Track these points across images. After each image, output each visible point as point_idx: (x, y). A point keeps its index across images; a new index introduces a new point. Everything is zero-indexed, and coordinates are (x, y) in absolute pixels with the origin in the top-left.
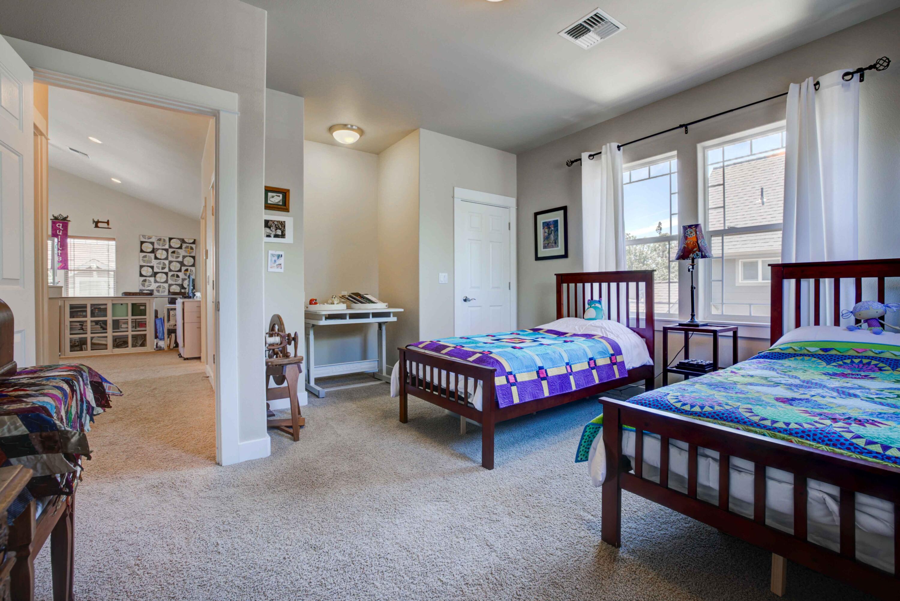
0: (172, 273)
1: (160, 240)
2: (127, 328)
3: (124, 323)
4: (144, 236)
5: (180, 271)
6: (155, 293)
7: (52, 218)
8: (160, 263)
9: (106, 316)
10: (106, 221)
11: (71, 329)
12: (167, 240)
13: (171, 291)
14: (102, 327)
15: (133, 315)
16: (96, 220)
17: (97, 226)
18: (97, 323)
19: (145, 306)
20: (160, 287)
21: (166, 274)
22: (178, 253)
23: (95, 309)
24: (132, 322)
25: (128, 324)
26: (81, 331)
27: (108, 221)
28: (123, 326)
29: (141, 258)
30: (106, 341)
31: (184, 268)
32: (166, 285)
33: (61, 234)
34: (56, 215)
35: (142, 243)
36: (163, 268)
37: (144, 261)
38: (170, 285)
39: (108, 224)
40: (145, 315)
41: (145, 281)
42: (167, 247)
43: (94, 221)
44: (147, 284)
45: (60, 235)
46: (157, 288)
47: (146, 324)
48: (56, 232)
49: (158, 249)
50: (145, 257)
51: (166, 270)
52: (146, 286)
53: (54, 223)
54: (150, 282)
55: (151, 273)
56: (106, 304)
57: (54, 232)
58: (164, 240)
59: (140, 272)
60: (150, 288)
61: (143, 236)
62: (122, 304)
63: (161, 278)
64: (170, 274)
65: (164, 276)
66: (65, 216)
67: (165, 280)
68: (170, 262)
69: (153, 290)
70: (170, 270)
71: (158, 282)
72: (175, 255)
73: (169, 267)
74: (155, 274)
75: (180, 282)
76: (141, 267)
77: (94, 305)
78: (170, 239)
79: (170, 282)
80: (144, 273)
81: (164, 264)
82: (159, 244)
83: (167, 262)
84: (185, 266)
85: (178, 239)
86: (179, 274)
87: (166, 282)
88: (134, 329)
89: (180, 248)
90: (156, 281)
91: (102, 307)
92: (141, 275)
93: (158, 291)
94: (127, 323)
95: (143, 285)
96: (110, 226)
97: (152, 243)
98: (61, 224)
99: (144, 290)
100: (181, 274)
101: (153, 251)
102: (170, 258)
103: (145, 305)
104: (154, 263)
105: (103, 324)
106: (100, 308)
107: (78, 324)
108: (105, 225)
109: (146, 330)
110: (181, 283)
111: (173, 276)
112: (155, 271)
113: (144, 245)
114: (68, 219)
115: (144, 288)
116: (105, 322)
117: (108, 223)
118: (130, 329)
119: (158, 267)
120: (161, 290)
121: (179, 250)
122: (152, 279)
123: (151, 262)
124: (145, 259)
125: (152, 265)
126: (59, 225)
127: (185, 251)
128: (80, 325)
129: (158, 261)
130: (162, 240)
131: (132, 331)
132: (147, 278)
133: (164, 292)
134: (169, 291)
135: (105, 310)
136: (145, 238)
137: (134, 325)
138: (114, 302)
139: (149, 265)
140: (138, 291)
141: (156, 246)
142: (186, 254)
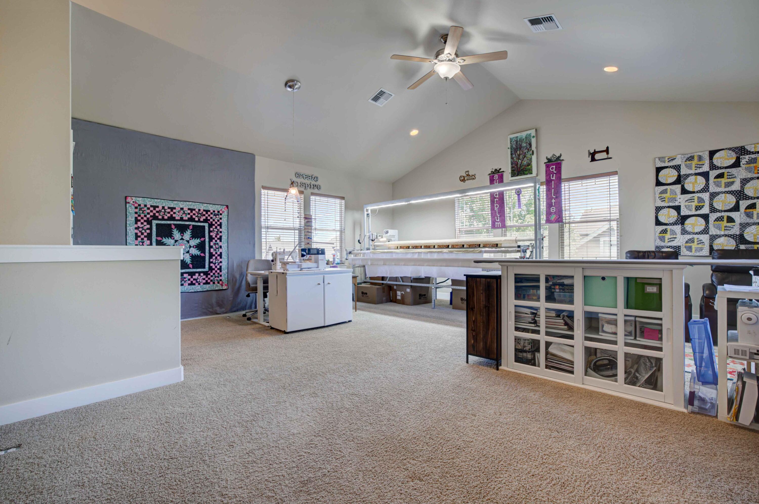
0: (719, 214)
1: (691, 158)
2: (615, 334)
3: (610, 322)
4: (661, 159)
5: (736, 208)
6: (684, 251)
7: (546, 161)
8: (691, 200)
9: (571, 302)
10: (605, 149)
11: (517, 318)
12: (706, 156)
13: (715, 248)
14: (566, 324)
15: (628, 306)
16: (592, 151)
17: (593, 159)
18: (559, 313)
19: (660, 286)
20: (693, 242)
21: (705, 217)
22: (731, 176)
23: (554, 284)
24: (626, 321)
25: (616, 325)
26: (532, 327)
27: (608, 148)
28: (608, 328)
29: (657, 195)
30: (572, 354)
31: (743, 204)
32: (705, 238)
33: (554, 178)
34: (549, 157)
35: (659, 170)
36: (698, 208)
37: (663, 200)
38: (713, 238)
39: (608, 153)
40: (660, 309)
41: (665, 231)
42: (706, 168)
43: (590, 154)
44: (668, 236)
45: (553, 180)
46: (687, 242)
47: (660, 331)
48: (550, 177)
49: (688, 176)
50: (665, 192)
51: (705, 210)
52: (666, 240)
53: (547, 166)
54: (673, 232)
55: (675, 218)
56: (572, 277)
57: (548, 177)
58: (700, 158)
59: (657, 218)
60: (674, 244)
61: (659, 159)
62: (603, 278)
63: (693, 225)
64: (713, 217)
65: (702, 221)
66: (558, 155)
67: (702, 227)
68: (713, 196)
69: (679, 247)
70: (713, 210)
71: (689, 233)
72: (723, 181)
73: (711, 205)
74: (682, 220)
75: (736, 230)
76: (658, 209)
77: (554, 277)
78: (712, 154)
79: (713, 231)
80: (662, 219)
81: (701, 200)
82: (690, 167)
83: (706, 196)
84: (747, 198)
85: (730, 149)
86: (733, 215)
87: (705, 231)
88: (630, 340)
89: (737, 164)
90: (684, 232)
91: (566, 282)
92: (658, 223)
93: (689, 249)
94: (614, 323)
95: (662, 239)
96: (610, 156)
97: (677, 168)
98: (554, 167)
99: (663, 247)
100: (737, 216)
101: (678, 181)
102: (713, 188)
103: (659, 283)
104: (681, 200)
105: (568, 317)
106: (562, 285)
107: (528, 311)
108: (604, 155)
109: (660, 349)
110: (738, 233)
111: (720, 219)
112: (682, 214)
113: (662, 173)
114: (561, 158)
115: (662, 244)
116: (571, 315)
117: (607, 151)
118: (621, 338)
119: (688, 207)
120: (694, 246)
121: (734, 171)
122: (677, 229)
123: (675, 200)
124: (664, 195)
125: (677, 204)
126: (552, 168)
127: (746, 169)
128: (533, 313)
129: (689, 196)
130: (696, 158)
131: (627, 344)
132: (669, 227)
133: (701, 249)
134: (711, 249)
135: (571, 288)
136: (664, 162)
137: (632, 329)
138: (588, 273)
139: (671, 204)
140: (652, 248)
141: (684, 171)
142: (750, 175)
